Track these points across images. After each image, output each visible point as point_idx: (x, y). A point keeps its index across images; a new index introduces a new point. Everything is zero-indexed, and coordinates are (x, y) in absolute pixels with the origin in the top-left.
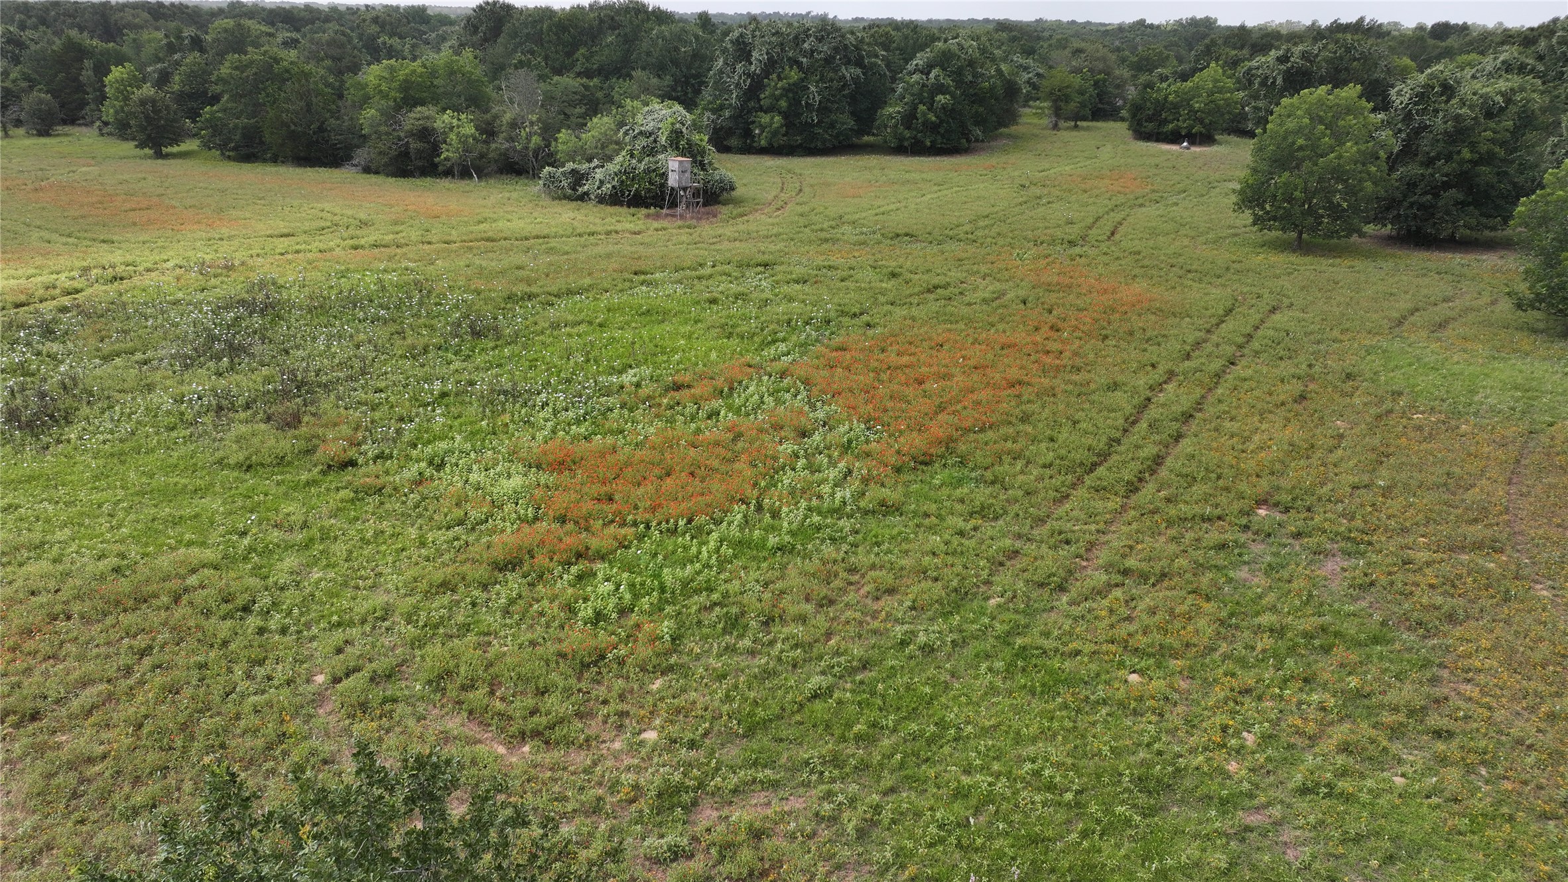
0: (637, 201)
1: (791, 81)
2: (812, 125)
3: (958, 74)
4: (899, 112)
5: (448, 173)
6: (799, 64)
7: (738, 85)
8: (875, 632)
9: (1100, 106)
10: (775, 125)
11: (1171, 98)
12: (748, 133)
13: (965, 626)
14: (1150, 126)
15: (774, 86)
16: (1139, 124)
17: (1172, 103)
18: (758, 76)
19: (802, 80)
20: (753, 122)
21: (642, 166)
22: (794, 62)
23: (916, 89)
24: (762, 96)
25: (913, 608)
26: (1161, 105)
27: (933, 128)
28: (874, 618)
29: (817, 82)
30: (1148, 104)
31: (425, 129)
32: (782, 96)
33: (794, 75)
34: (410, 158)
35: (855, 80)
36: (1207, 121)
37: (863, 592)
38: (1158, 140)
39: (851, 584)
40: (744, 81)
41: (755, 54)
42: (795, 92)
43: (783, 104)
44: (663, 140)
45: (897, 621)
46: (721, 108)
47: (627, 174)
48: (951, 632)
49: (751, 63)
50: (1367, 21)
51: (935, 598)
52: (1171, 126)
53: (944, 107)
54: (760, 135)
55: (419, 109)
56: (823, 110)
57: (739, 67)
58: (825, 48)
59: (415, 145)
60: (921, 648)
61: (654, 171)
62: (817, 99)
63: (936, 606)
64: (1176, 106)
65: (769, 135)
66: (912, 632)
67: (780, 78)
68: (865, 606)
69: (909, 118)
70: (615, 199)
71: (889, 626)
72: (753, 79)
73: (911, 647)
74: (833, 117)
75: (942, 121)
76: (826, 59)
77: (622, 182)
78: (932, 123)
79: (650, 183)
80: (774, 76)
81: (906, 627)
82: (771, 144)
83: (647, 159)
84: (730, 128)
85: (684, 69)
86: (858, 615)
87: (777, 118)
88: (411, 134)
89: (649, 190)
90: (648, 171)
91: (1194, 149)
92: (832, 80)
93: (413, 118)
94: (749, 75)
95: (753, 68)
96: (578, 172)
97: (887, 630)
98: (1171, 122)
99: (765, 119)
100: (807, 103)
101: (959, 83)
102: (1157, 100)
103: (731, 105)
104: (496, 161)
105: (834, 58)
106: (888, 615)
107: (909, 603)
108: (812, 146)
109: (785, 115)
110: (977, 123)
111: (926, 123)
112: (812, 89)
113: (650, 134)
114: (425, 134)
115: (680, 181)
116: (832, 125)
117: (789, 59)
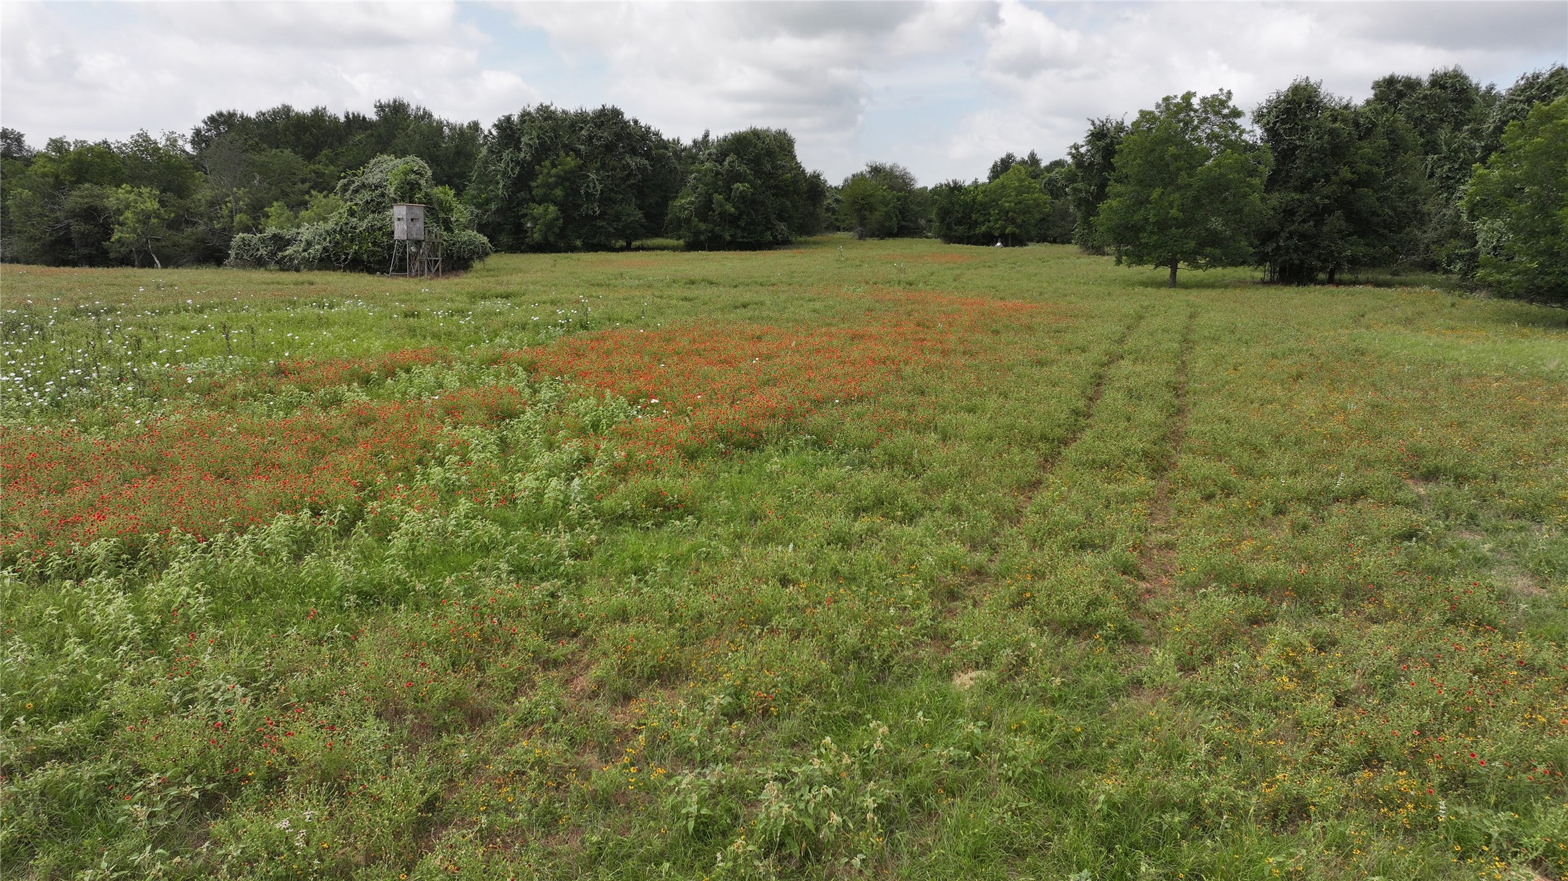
0: (356, 265)
1: (567, 168)
2: (595, 218)
3: (756, 162)
4: (692, 203)
5: (125, 261)
6: (578, 153)
7: (504, 174)
8: (606, 802)
9: (903, 223)
10: (550, 216)
12: (519, 230)
13: (909, 755)
14: (960, 229)
15: (547, 173)
16: (949, 228)
17: (981, 204)
18: (529, 163)
19: (580, 168)
20: (525, 215)
21: (364, 225)
22: (569, 148)
23: (709, 179)
24: (534, 184)
25: (734, 713)
26: (971, 207)
27: (733, 221)
28: (608, 753)
29: (598, 170)
30: (957, 207)
31: (95, 209)
32: (556, 185)
33: (571, 162)
34: (73, 246)
35: (642, 169)
36: (1019, 221)
37: (586, 682)
39: (550, 664)
40: (512, 169)
41: (524, 139)
42: (571, 180)
43: (559, 192)
44: (391, 191)
45: (685, 757)
46: (488, 201)
47: (345, 233)
48: (867, 776)
49: (520, 150)
51: (802, 677)
52: (983, 229)
53: (742, 196)
54: (532, 228)
55: (87, 185)
56: (605, 200)
57: (506, 155)
58: (606, 134)
59: (77, 227)
60: (774, 847)
61: (380, 229)
62: (599, 187)
63: (809, 700)
64: (986, 208)
65: (544, 228)
66: (736, 790)
67: (554, 165)
68: (584, 720)
69: (705, 209)
70: (328, 261)
71: (657, 774)
72: (522, 167)
73: (739, 844)
74: (618, 208)
75: (741, 214)
76: (606, 146)
77: (337, 243)
78: (731, 215)
79: (374, 244)
80: (547, 163)
81: (714, 774)
82: (545, 238)
83: (371, 216)
84: (499, 224)
85: (446, 168)
86: (553, 750)
87: (552, 208)
88: (74, 214)
89: (374, 253)
90: (371, 229)
92: (614, 169)
93: (76, 198)
94: (518, 163)
95: (522, 155)
96: (281, 238)
97: (651, 790)
98: (983, 223)
99: (538, 210)
100: (587, 193)
101: (758, 172)
102: (967, 203)
103: (497, 196)
104: (191, 249)
105: (617, 146)
106: (657, 741)
107: (720, 700)
108: (595, 241)
109: (563, 206)
110: (781, 218)
111: (722, 214)
112: (593, 176)
113: (376, 187)
114: (91, 214)
115: (408, 232)
116: (617, 218)
117: (565, 146)
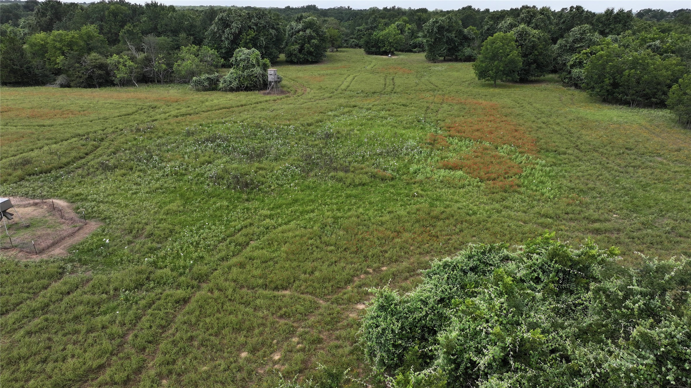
1: (253, 36)
6: (253, 29)
7: (227, 38)
11: (381, 37)
14: (374, 49)
15: (245, 38)
16: (369, 48)
17: (381, 40)
18: (236, 34)
19: (256, 35)
23: (302, 37)
26: (378, 41)
29: (263, 36)
30: (372, 41)
32: (249, 42)
33: (253, 33)
36: (395, 46)
38: (376, 54)
41: (234, 25)
42: (253, 40)
43: (250, 45)
50: (396, 8)
52: (383, 49)
55: (94, 55)
56: (266, 47)
58: (263, 22)
61: (252, 75)
62: (264, 43)
64: (383, 41)
67: (247, 35)
69: (301, 50)
74: (271, 50)
75: (314, 51)
76: (263, 27)
79: (251, 80)
80: (244, 34)
88: (95, 67)
91: (393, 57)
92: (268, 35)
94: (232, 34)
98: (382, 47)
100: (260, 45)
102: (376, 39)
103: (225, 47)
105: (266, 26)
112: (262, 39)
116: (271, 54)
117: (248, 27)
